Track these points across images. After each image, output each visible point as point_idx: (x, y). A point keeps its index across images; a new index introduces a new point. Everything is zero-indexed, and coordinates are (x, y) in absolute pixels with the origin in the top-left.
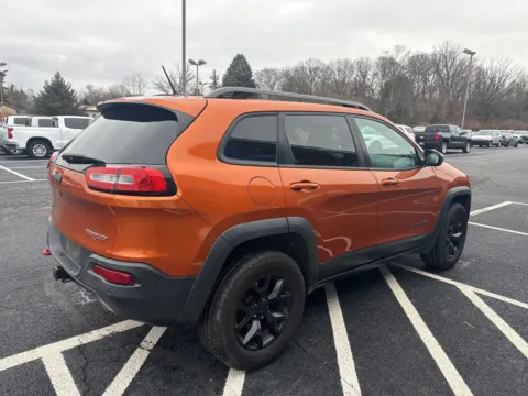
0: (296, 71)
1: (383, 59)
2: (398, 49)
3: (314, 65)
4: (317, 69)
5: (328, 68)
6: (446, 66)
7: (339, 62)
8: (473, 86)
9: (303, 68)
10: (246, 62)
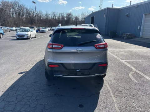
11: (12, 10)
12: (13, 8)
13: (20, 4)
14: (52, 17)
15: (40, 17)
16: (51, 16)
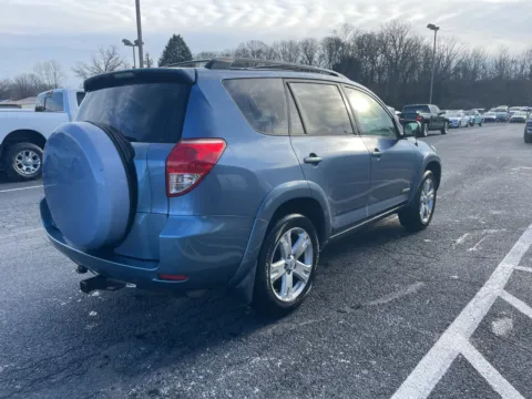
0: (238, 54)
1: (329, 39)
2: (346, 28)
3: (257, 48)
4: (260, 51)
5: (272, 50)
6: (394, 46)
7: (283, 44)
8: (422, 66)
9: (244, 51)
10: (183, 44)
11: (379, 58)
12: (384, 51)
13: (407, 37)
14: (523, 67)
15: (475, 73)
16: (519, 66)
